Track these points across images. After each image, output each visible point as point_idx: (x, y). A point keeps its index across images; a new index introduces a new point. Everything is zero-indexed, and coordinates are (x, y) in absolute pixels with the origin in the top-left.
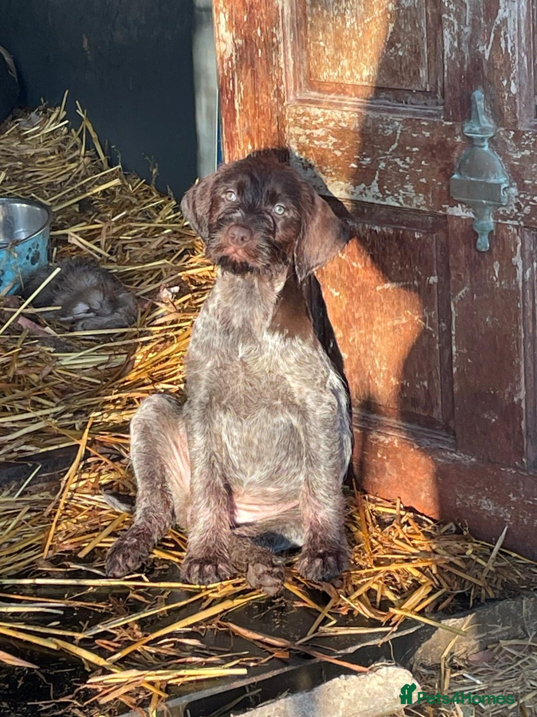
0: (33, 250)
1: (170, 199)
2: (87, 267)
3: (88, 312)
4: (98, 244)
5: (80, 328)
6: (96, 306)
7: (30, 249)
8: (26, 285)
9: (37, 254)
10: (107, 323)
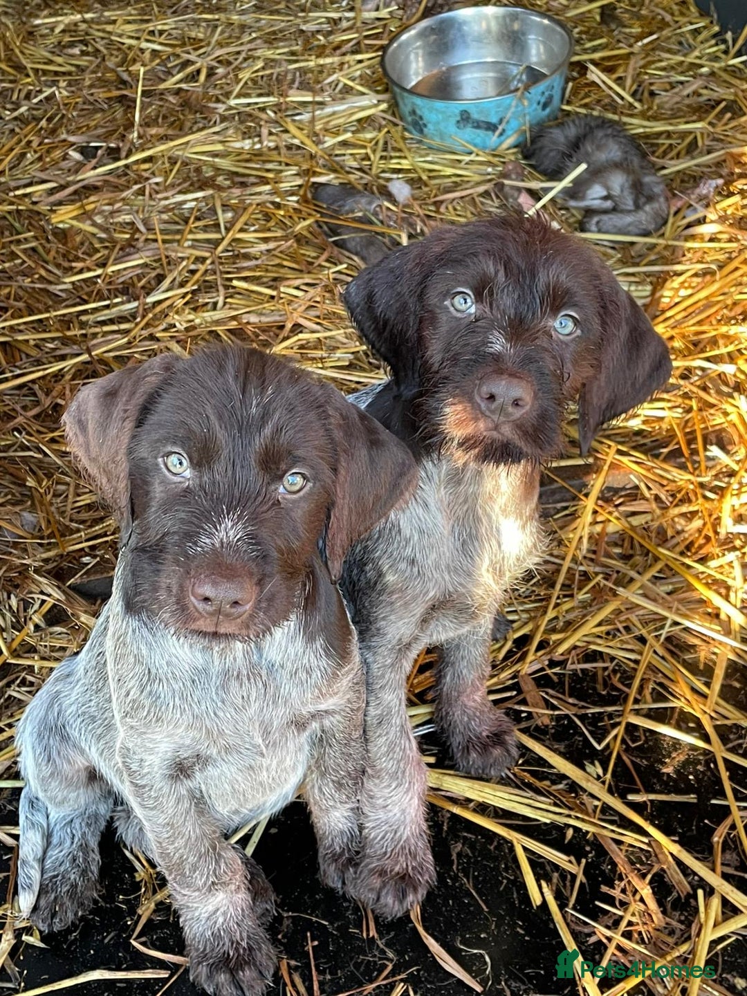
0: (547, 94)
1: (712, 22)
2: (609, 131)
3: (606, 198)
4: (620, 81)
5: (594, 228)
6: (616, 191)
7: (543, 93)
8: (533, 141)
9: (551, 98)
10: (629, 225)
